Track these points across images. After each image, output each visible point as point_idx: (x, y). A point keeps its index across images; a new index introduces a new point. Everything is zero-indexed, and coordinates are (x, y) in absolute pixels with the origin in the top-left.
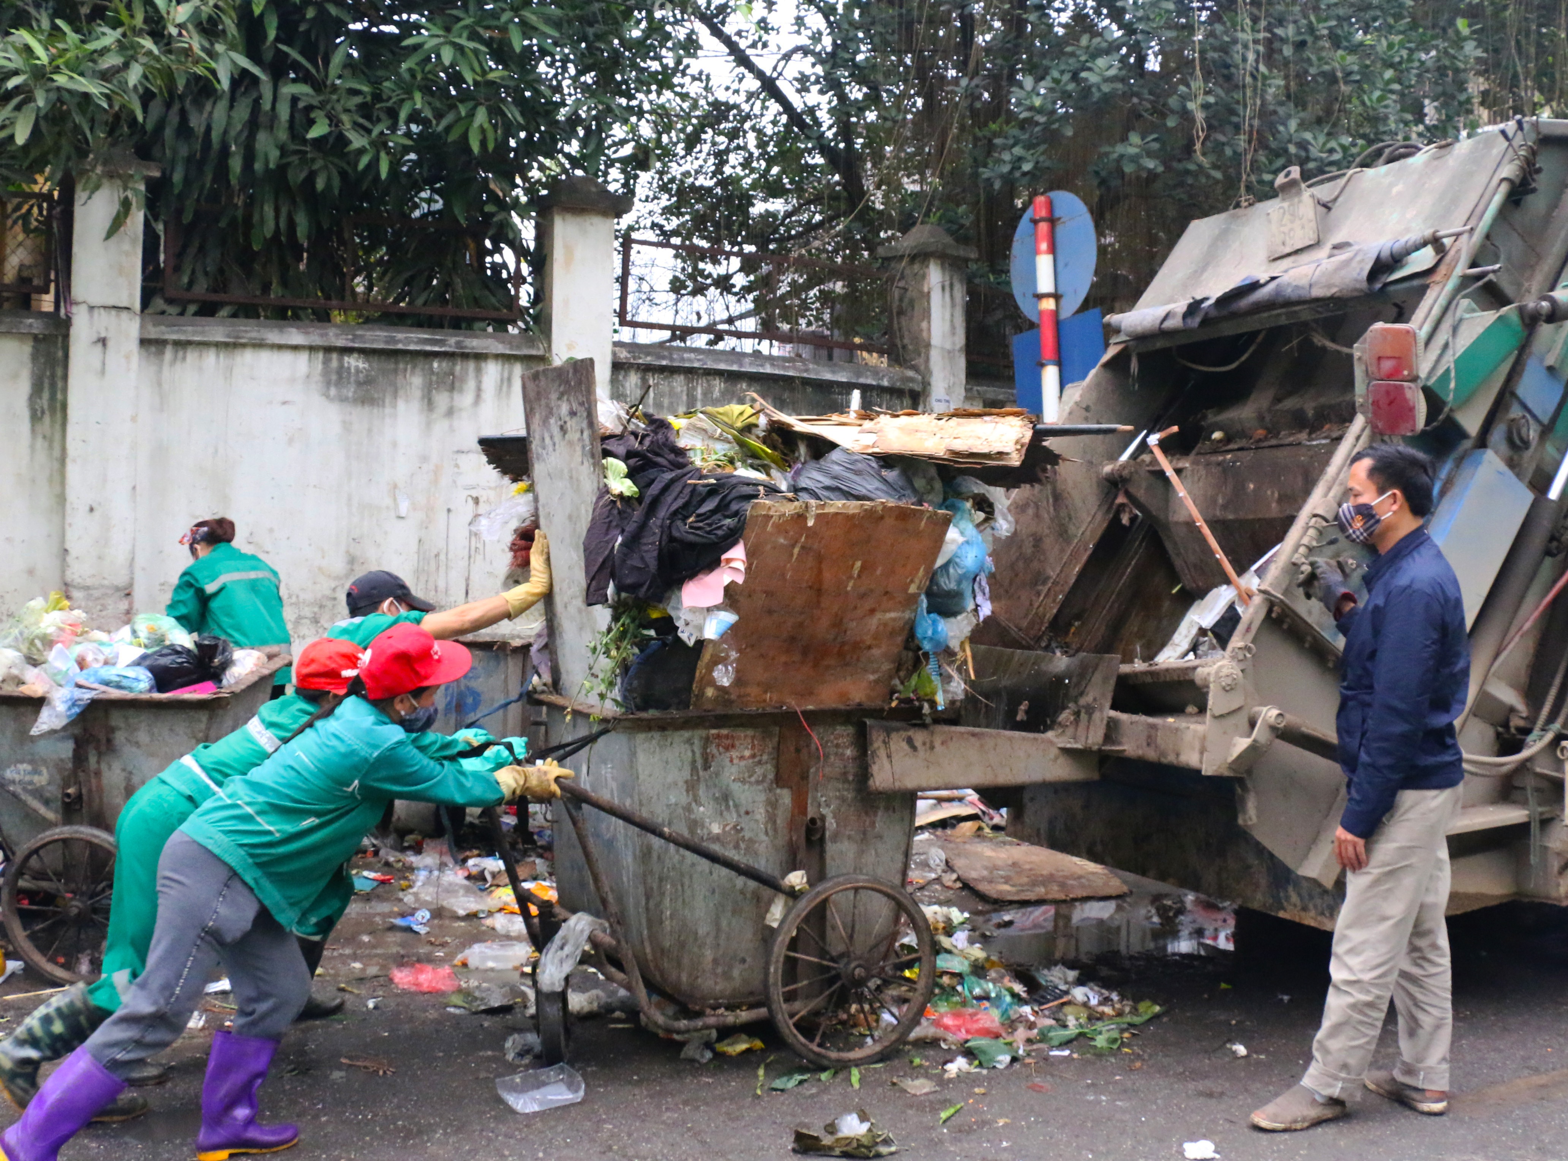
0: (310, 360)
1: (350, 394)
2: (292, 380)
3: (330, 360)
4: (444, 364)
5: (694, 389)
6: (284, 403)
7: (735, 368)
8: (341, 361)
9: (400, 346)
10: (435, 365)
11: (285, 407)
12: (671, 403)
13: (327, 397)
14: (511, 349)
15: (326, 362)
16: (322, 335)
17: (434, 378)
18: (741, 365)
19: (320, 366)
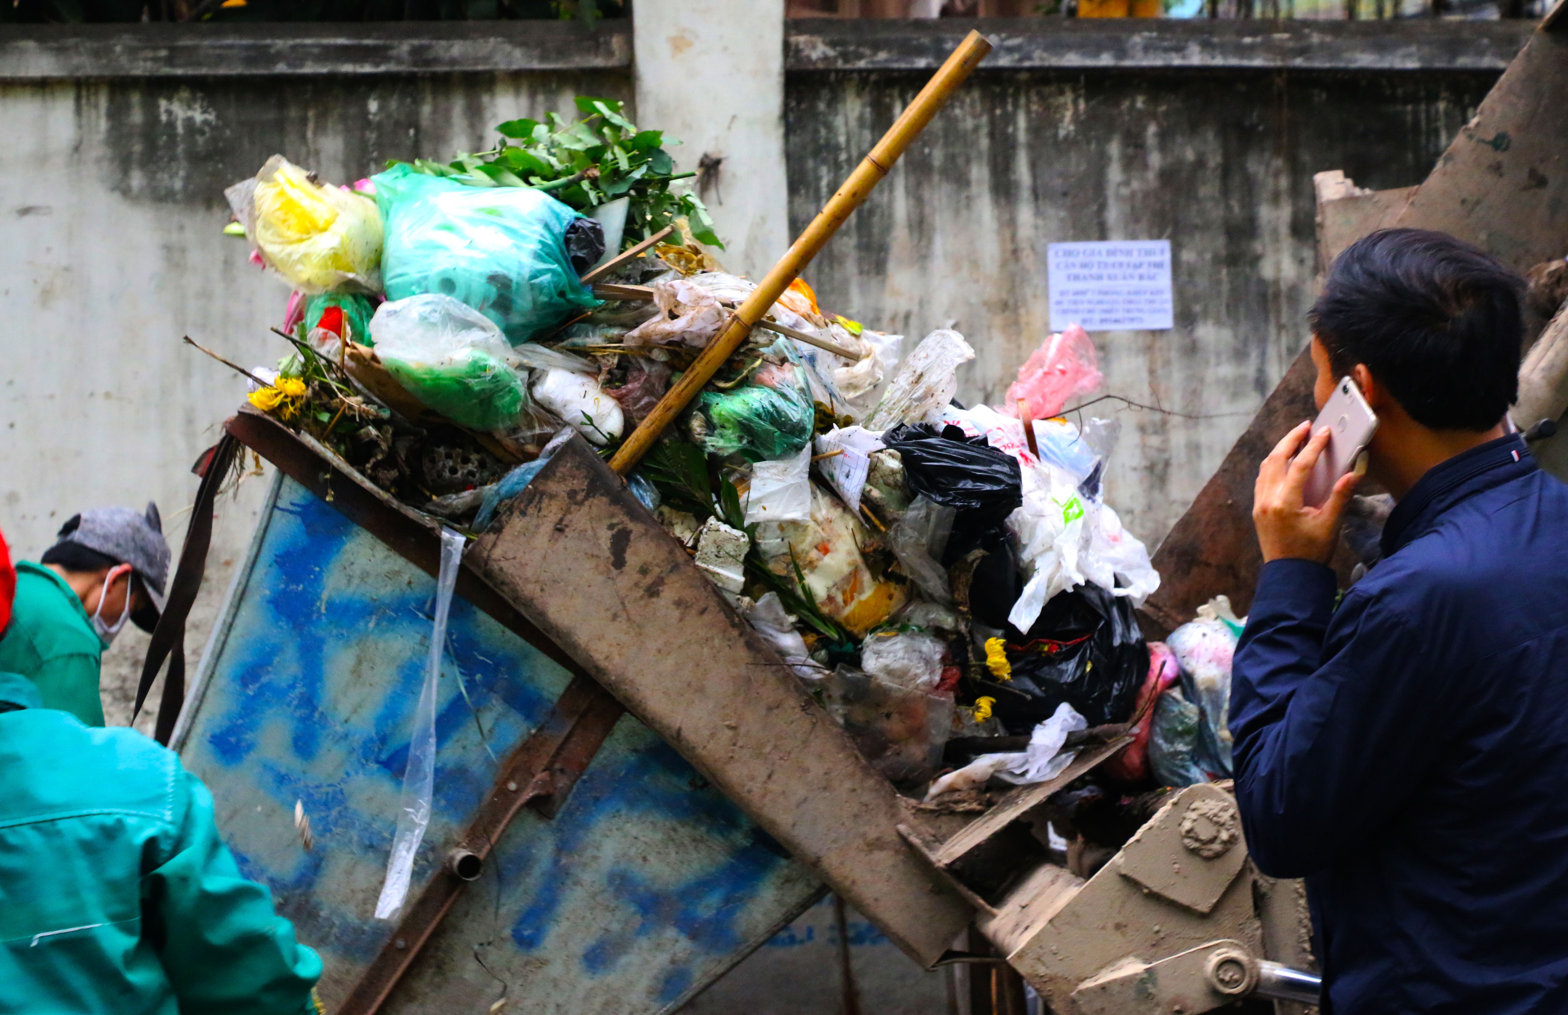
0: (78, 111)
1: (178, 184)
2: (41, 159)
3: (128, 107)
4: (393, 104)
5: (1010, 119)
6: (25, 211)
7: (1106, 60)
8: (151, 110)
9: (281, 68)
10: (373, 106)
11: (29, 219)
12: (951, 158)
13: (126, 192)
14: (543, 58)
15: (116, 114)
16: (96, 54)
17: (372, 136)
18: (1122, 53)
19: (103, 124)
